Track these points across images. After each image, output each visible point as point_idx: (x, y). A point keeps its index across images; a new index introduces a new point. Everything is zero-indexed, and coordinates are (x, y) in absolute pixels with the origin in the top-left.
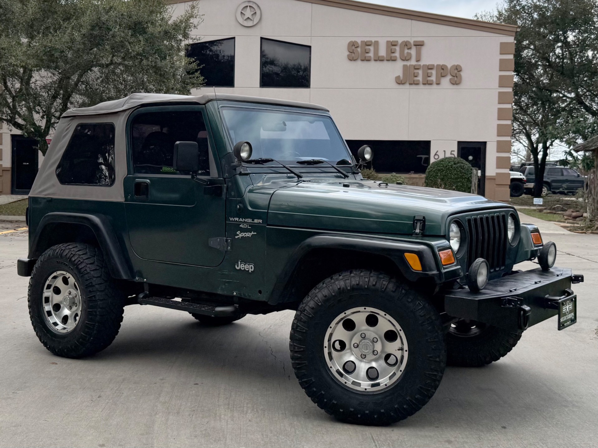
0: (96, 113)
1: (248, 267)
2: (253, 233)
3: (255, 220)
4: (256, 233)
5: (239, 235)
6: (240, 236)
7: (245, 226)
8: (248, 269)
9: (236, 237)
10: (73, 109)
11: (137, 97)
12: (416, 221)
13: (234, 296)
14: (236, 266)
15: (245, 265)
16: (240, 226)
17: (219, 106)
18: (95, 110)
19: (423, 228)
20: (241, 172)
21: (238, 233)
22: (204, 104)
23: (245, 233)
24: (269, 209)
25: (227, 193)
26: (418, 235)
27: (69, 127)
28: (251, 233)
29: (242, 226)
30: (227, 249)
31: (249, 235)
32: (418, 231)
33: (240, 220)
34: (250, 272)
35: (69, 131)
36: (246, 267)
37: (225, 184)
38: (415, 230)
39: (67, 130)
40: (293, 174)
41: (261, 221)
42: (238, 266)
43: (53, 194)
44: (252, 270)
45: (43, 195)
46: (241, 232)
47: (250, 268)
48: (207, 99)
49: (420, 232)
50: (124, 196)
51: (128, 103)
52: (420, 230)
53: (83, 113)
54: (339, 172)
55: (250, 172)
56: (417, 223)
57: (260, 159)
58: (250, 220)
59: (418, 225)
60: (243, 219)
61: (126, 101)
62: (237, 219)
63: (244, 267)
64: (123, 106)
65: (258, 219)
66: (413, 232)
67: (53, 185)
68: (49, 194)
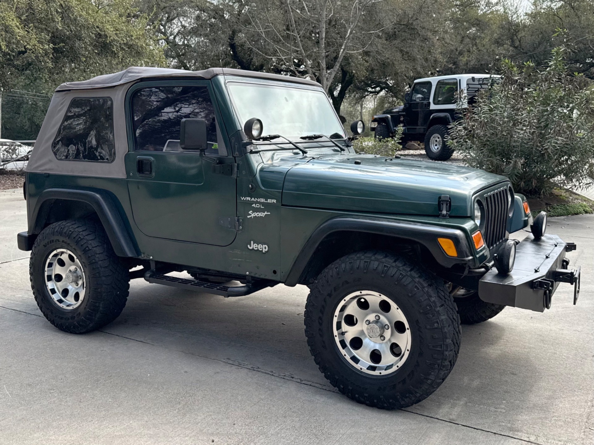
0: (91, 87)
1: (262, 247)
2: (266, 213)
3: (268, 200)
4: (269, 213)
5: (251, 215)
6: (253, 215)
7: (258, 206)
8: (261, 249)
9: (248, 217)
10: (68, 83)
11: (135, 71)
12: (442, 202)
13: (247, 275)
14: (249, 246)
15: (258, 245)
16: (253, 205)
17: (226, 81)
18: (89, 84)
19: (449, 209)
20: (251, 151)
21: (250, 212)
22: (210, 79)
23: (258, 213)
24: (284, 189)
25: (237, 171)
26: (445, 216)
27: (64, 102)
28: (264, 212)
29: (255, 206)
30: (239, 228)
31: (262, 215)
32: (444, 212)
33: (252, 200)
34: (264, 251)
35: (64, 106)
36: (259, 247)
37: (236, 163)
38: (442, 211)
39: (62, 104)
40: (298, 150)
41: (275, 201)
42: (250, 246)
43: (50, 170)
44: (266, 250)
45: (40, 170)
46: (253, 212)
47: (264, 248)
48: (213, 74)
49: (447, 213)
50: (125, 173)
51: (125, 77)
52: (447, 211)
53: (78, 87)
54: (337, 146)
55: (260, 150)
56: (443, 204)
57: (268, 136)
58: (263, 200)
59: (445, 206)
60: (256, 199)
61: (123, 75)
62: (249, 199)
63: (257, 246)
64: (120, 81)
65: (272, 199)
66: (440, 214)
67: (50, 161)
68: (46, 170)
